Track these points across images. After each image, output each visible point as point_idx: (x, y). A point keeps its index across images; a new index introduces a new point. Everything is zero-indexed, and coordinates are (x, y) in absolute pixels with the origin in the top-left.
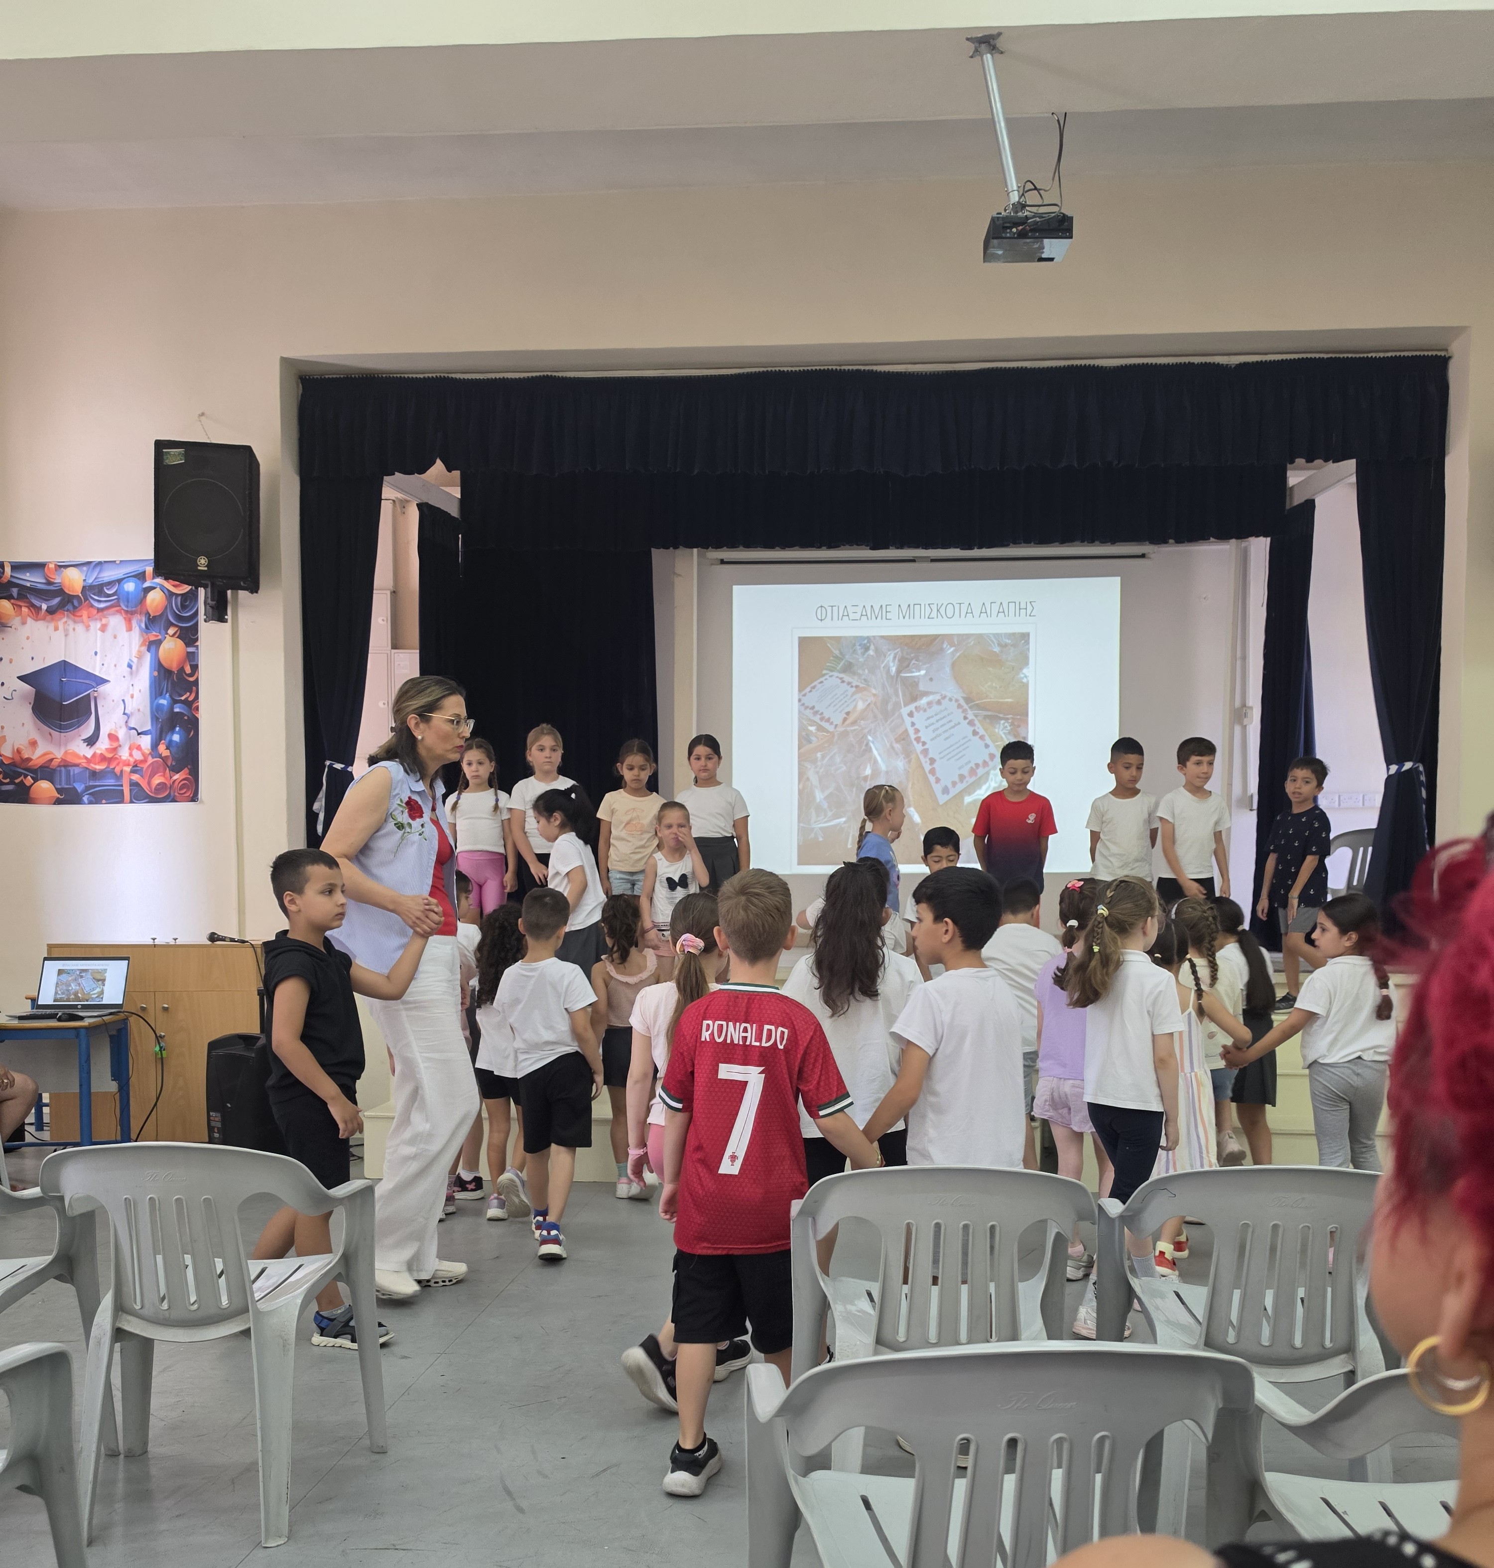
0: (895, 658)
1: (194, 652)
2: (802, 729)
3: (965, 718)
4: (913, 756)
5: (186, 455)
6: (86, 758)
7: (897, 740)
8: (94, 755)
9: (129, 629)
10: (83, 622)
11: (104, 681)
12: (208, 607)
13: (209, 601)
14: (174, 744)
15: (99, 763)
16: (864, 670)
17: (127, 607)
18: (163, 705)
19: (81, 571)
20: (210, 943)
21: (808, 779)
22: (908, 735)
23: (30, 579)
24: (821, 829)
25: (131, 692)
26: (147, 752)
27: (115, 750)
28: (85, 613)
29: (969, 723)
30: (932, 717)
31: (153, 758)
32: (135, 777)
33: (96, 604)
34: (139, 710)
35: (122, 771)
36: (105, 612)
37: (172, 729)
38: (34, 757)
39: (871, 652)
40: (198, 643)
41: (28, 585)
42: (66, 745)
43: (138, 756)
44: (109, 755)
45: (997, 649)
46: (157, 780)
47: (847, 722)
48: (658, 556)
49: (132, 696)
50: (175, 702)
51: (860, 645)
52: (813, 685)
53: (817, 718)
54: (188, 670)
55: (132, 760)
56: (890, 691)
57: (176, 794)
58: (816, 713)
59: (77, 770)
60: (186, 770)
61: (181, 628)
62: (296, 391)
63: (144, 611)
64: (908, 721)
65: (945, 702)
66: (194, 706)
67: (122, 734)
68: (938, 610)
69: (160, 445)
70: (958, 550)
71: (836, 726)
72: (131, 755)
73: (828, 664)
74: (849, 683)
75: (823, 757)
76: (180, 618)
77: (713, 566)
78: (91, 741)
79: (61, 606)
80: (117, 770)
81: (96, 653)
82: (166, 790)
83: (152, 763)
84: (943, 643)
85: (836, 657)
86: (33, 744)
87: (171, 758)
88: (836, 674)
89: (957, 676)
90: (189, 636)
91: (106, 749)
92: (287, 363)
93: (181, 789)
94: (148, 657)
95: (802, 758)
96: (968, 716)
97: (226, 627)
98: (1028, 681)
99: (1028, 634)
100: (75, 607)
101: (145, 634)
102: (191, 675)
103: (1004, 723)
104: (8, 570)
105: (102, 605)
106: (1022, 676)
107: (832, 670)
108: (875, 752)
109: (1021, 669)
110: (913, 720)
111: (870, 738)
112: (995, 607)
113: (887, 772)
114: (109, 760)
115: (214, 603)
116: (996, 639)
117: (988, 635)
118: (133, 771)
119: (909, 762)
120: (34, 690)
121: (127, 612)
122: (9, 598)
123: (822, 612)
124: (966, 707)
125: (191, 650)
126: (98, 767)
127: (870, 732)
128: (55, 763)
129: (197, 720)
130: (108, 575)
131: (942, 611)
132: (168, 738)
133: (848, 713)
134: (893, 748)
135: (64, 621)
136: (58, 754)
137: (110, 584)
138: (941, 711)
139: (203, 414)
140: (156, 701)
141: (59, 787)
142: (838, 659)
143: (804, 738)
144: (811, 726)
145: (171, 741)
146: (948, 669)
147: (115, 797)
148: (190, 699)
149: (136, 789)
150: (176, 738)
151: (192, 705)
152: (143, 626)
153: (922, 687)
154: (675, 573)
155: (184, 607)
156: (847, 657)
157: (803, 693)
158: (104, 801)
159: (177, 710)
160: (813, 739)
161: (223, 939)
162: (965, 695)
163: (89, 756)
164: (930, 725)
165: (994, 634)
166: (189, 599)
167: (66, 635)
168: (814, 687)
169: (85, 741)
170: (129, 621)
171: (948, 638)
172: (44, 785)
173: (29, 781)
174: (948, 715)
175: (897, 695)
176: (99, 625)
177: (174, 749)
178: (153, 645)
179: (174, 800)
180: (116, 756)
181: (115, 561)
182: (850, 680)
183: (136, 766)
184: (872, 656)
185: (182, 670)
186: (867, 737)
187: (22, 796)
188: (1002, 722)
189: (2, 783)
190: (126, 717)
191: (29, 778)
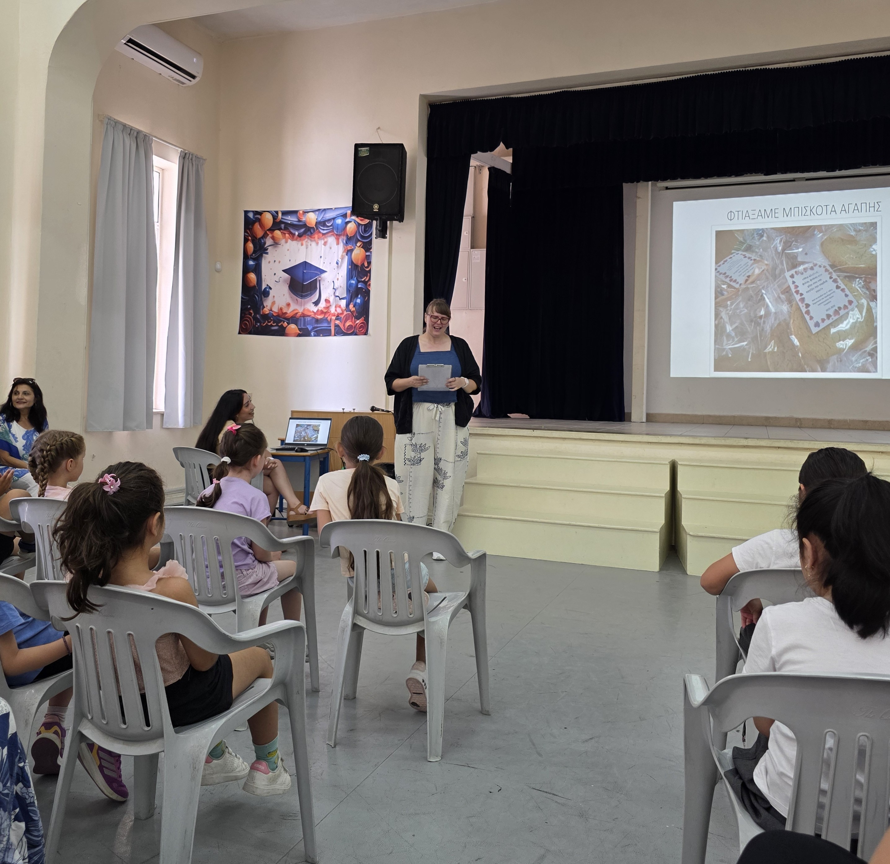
0: (781, 241)
1: (369, 255)
2: (717, 287)
3: (831, 278)
4: (794, 303)
5: (370, 151)
6: (313, 312)
7: (783, 293)
8: (318, 310)
9: (338, 244)
10: (315, 241)
11: (324, 272)
12: (377, 230)
13: (378, 227)
14: (357, 304)
15: (320, 315)
16: (760, 249)
17: (337, 232)
18: (353, 283)
19: (315, 214)
20: (371, 412)
21: (721, 318)
22: (790, 289)
23: (291, 219)
24: (730, 349)
25: (337, 277)
26: (344, 309)
27: (328, 308)
28: (316, 236)
29: (833, 281)
30: (808, 277)
31: (346, 312)
32: (337, 322)
33: (322, 231)
34: (341, 287)
35: (331, 319)
36: (326, 236)
37: (357, 296)
38: (288, 312)
39: (764, 238)
40: (371, 250)
41: (289, 222)
42: (304, 305)
43: (339, 311)
44: (325, 311)
45: (853, 233)
46: (348, 323)
47: (748, 282)
48: (627, 187)
49: (338, 279)
50: (359, 282)
51: (757, 234)
52: (725, 260)
53: (728, 280)
54: (366, 265)
55: (336, 313)
56: (778, 262)
57: (357, 331)
58: (727, 277)
59: (309, 319)
60: (363, 318)
61: (363, 242)
62: (426, 112)
63: (346, 234)
64: (790, 281)
65: (816, 268)
66: (368, 284)
67: (332, 299)
68: (811, 210)
69: (357, 146)
70: (825, 172)
71: (741, 284)
72: (336, 310)
73: (735, 247)
74: (749, 258)
75: (732, 304)
76: (362, 237)
77: (661, 192)
78: (316, 303)
79: (305, 233)
80: (329, 318)
81: (321, 257)
82: (352, 329)
83: (346, 315)
84: (814, 231)
85: (741, 242)
86: (288, 305)
87: (355, 311)
88: (740, 252)
89: (825, 252)
90: (367, 247)
91: (324, 307)
92: (423, 97)
93: (360, 328)
94: (346, 259)
95: (717, 305)
96: (832, 276)
97: (387, 240)
98: (876, 253)
99: (876, 223)
100: (311, 233)
101: (345, 246)
102: (367, 267)
103: (858, 281)
104: (280, 215)
105: (325, 232)
106: (872, 250)
107: (738, 250)
108: (767, 300)
109: (871, 246)
110: (794, 280)
111: (763, 291)
112: (852, 207)
113: (775, 313)
114: (325, 313)
115: (381, 228)
116: (852, 227)
117: (846, 225)
118: (336, 319)
119: (792, 306)
120: (290, 277)
121: (337, 235)
122: (280, 229)
123: (731, 215)
124: (831, 270)
125: (368, 254)
126: (319, 317)
127: (763, 288)
128: (298, 315)
129: (369, 291)
130: (329, 215)
131: (814, 211)
132: (354, 301)
133: (749, 277)
134: (780, 298)
135: (306, 241)
136: (300, 310)
137: (329, 220)
138: (814, 274)
139: (379, 128)
140: (350, 281)
141: (300, 327)
142: (742, 243)
143: (719, 292)
144: (724, 285)
145: (356, 303)
146: (818, 247)
147: (326, 333)
148: (366, 280)
149: (337, 328)
150: (359, 301)
151: (367, 283)
152: (345, 242)
153: (799, 259)
154: (637, 197)
155: (365, 231)
156: (748, 241)
157: (719, 264)
158: (321, 335)
159: (359, 286)
160: (725, 293)
161: (378, 410)
162: (830, 263)
163: (315, 311)
164: (806, 283)
165: (851, 224)
166: (368, 227)
167: (307, 248)
168: (726, 261)
169: (313, 303)
170: (338, 239)
171: (819, 228)
172: (293, 326)
173: (285, 324)
174: (819, 276)
175: (782, 263)
176: (323, 242)
177: (357, 307)
178: (349, 252)
179: (356, 335)
180: (329, 311)
181: (332, 209)
182: (750, 256)
183: (338, 316)
184: (765, 241)
185: (363, 265)
186: (761, 291)
187: (282, 332)
188: (858, 280)
189: (272, 326)
190: (334, 290)
191: (285, 323)
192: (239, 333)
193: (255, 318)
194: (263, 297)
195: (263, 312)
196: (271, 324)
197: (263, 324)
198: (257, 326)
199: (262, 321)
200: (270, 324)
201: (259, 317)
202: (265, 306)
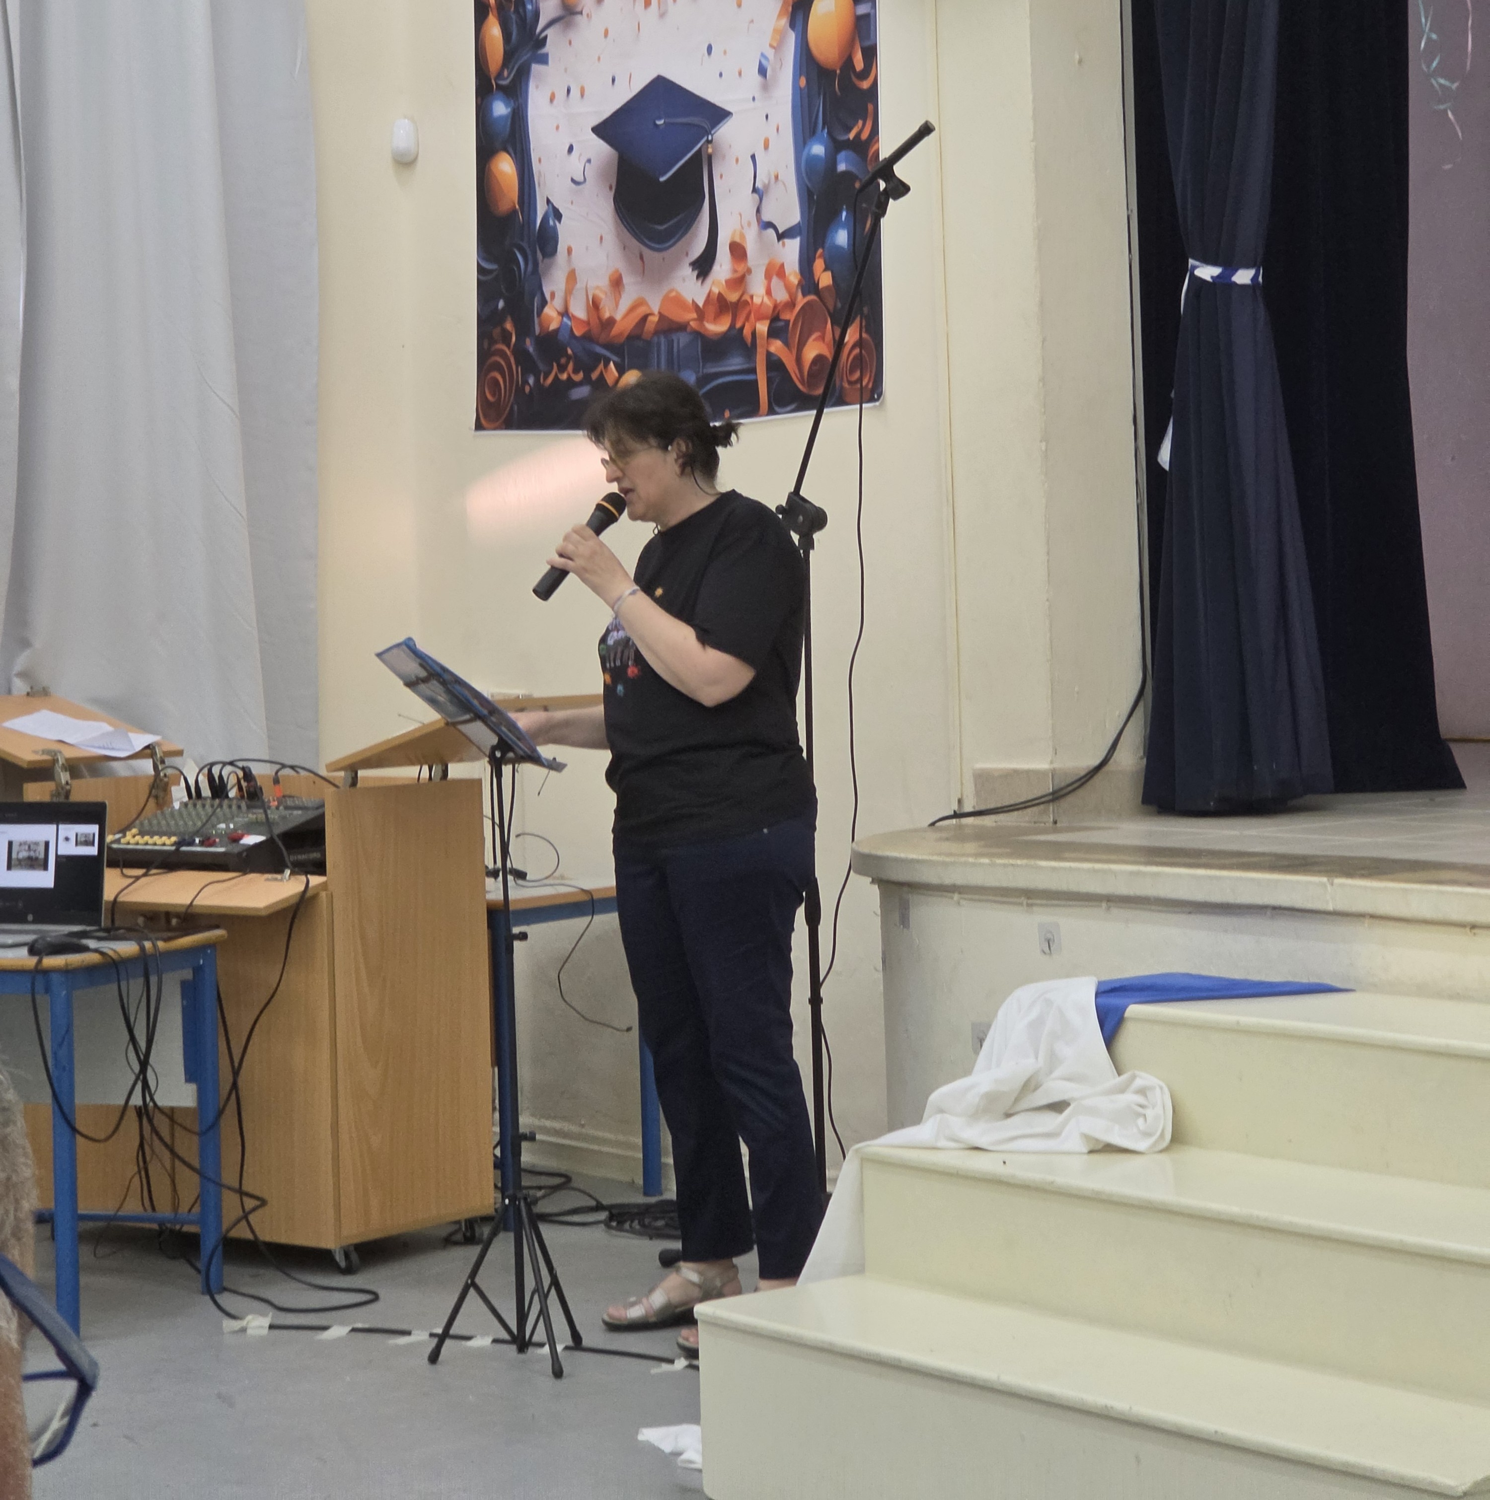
1: (869, 17)
6: (696, 308)
8: (710, 299)
11: (723, 115)
14: (838, 255)
15: (716, 318)
18: (816, 157)
25: (765, 135)
26: (796, 282)
27: (739, 281)
31: (804, 295)
32: (776, 347)
34: (778, 177)
35: (754, 334)
37: (834, 218)
38: (618, 317)
42: (665, 279)
43: (779, 292)
44: (733, 297)
46: (811, 350)
49: (767, 145)
50: (839, 147)
54: (860, 64)
55: (770, 304)
57: (846, 385)
59: (684, 340)
60: (860, 320)
66: (871, 151)
67: (752, 241)
72: (769, 292)
78: (705, 265)
80: (748, 332)
81: (709, 50)
82: (827, 375)
83: (802, 308)
86: (617, 284)
87: (833, 291)
91: (727, 282)
93: (853, 370)
94: (790, 45)
102: (865, 75)
114: (735, 310)
118: (773, 333)
120: (616, 155)
125: (862, 9)
126: (717, 327)
128: (651, 327)
136: (656, 304)
140: (806, 150)
148: (865, 136)
149: (778, 377)
150: (842, 237)
151: (866, 151)
159: (842, 167)
163: (701, 303)
169: (694, 266)
173: (612, 372)
177: (840, 269)
178: (798, 13)
179: (840, 401)
180: (746, 297)
183: (777, 319)
185: (848, 62)
189: (571, 384)
190: (756, 196)
191: (612, 364)
192: (479, 426)
193: (521, 354)
194: (539, 255)
195: (540, 324)
196: (569, 378)
197: (545, 378)
198: (527, 389)
199: (541, 366)
200: (564, 376)
201: (531, 349)
202: (548, 296)
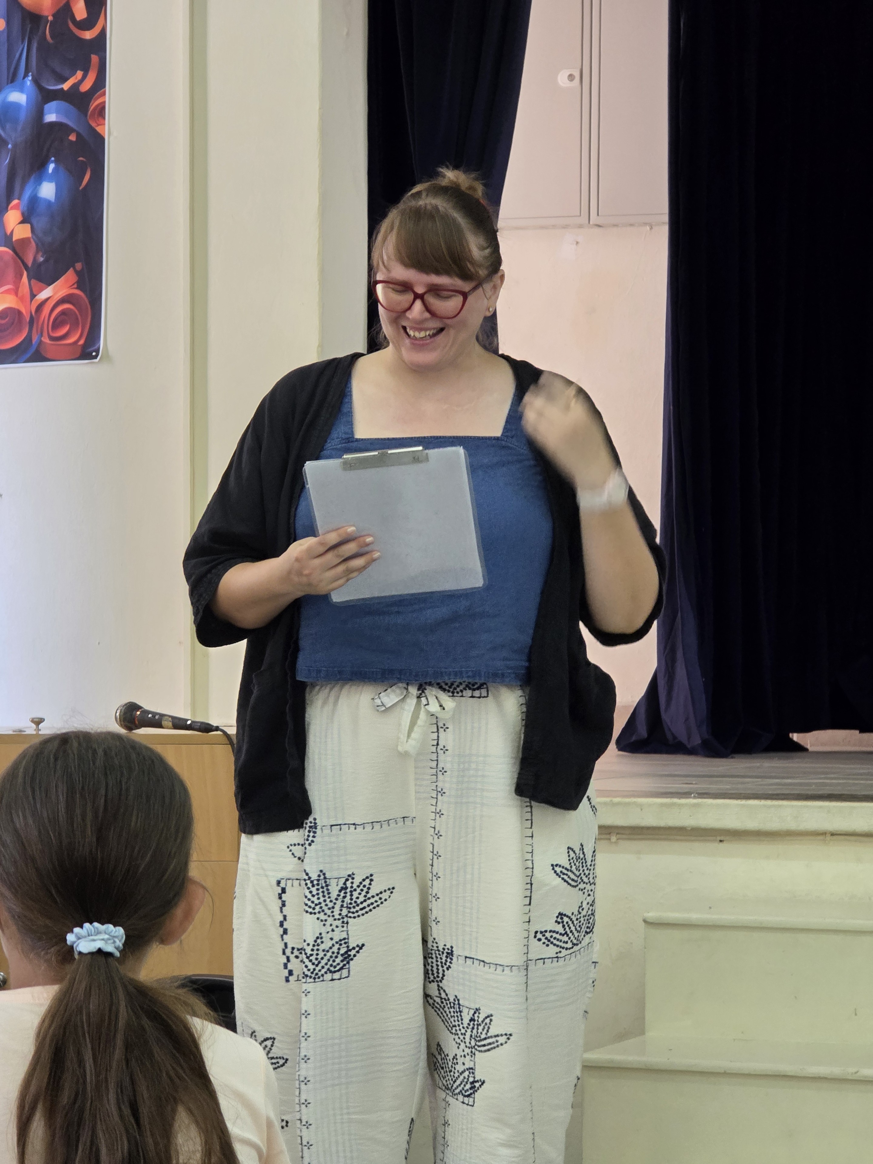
18: (16, 106)
37: (38, 169)
50: (48, 96)
54: (81, 13)
57: (46, 340)
60: (70, 276)
82: (20, 331)
87: (33, 244)
93: (57, 324)
102: (87, 24)
129: (100, 140)
132: (27, 194)
140: (1, 97)
145: (34, 200)
148: (85, 87)
150: (48, 191)
159: (51, 117)
161: (156, 721)
177: (41, 222)
179: (39, 357)
185: (65, 10)
